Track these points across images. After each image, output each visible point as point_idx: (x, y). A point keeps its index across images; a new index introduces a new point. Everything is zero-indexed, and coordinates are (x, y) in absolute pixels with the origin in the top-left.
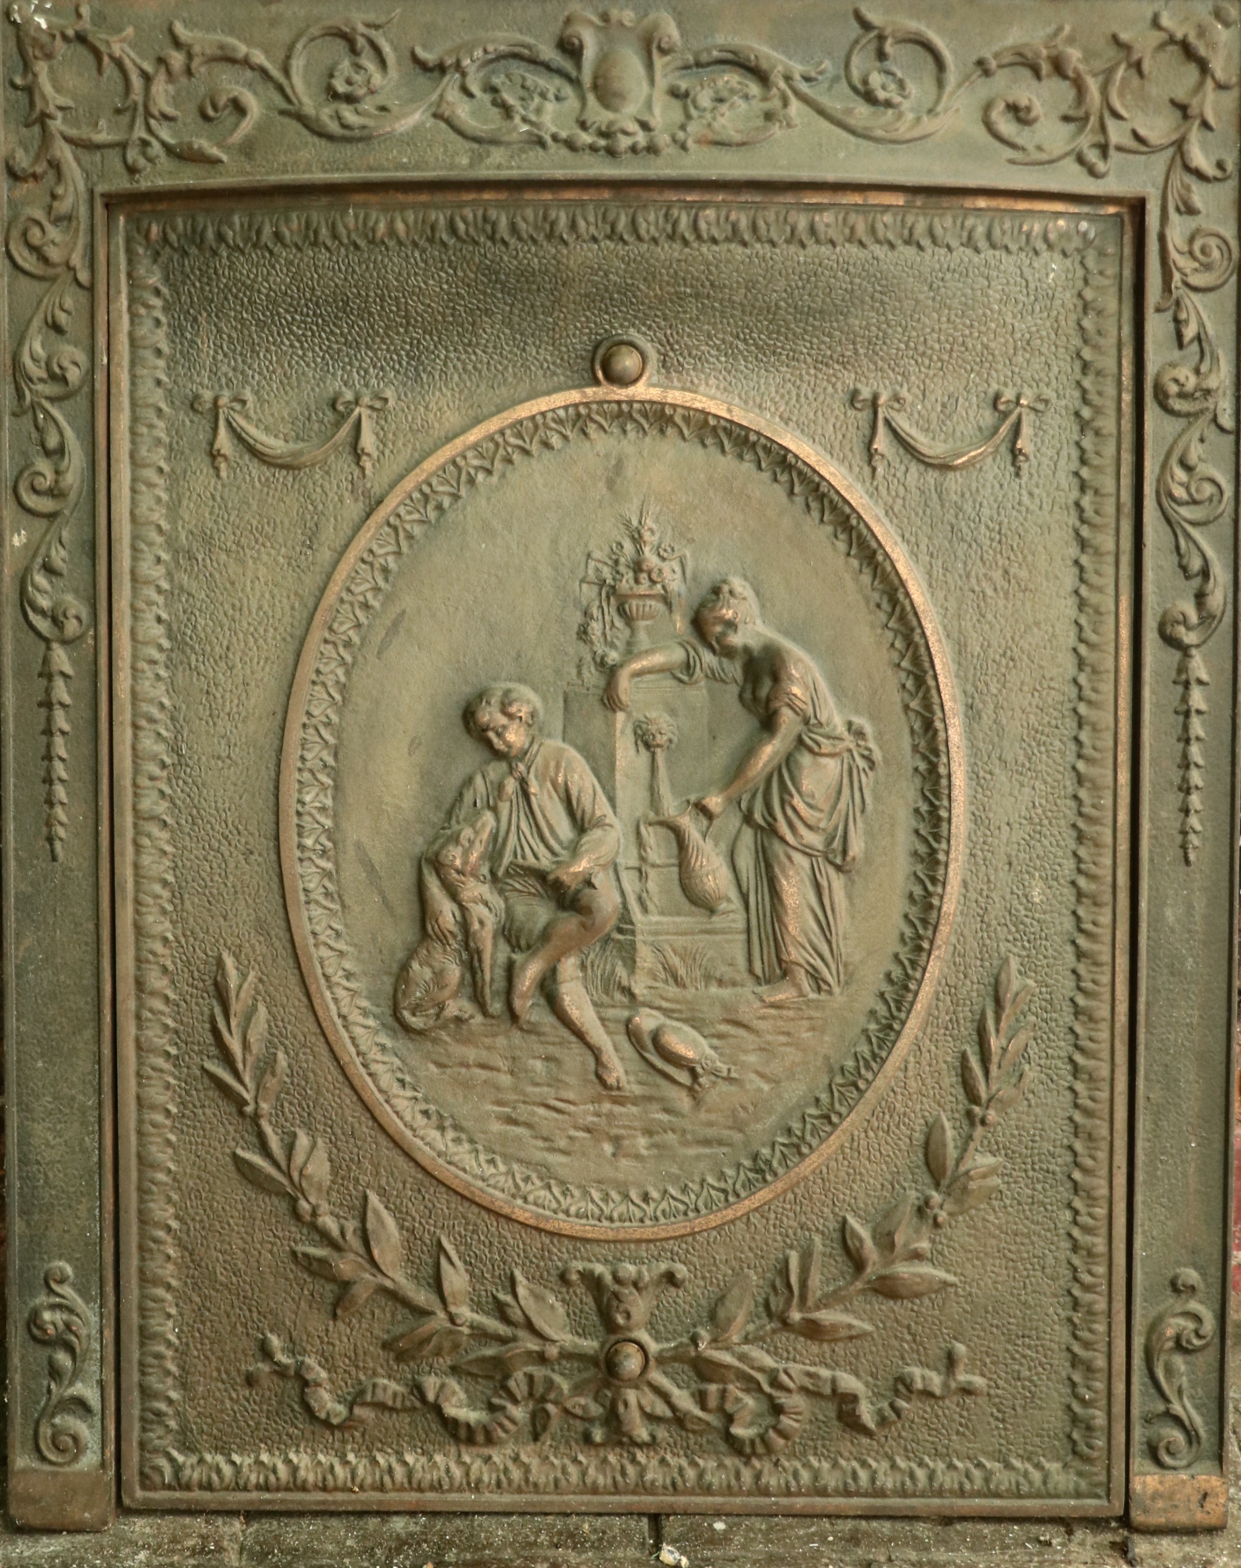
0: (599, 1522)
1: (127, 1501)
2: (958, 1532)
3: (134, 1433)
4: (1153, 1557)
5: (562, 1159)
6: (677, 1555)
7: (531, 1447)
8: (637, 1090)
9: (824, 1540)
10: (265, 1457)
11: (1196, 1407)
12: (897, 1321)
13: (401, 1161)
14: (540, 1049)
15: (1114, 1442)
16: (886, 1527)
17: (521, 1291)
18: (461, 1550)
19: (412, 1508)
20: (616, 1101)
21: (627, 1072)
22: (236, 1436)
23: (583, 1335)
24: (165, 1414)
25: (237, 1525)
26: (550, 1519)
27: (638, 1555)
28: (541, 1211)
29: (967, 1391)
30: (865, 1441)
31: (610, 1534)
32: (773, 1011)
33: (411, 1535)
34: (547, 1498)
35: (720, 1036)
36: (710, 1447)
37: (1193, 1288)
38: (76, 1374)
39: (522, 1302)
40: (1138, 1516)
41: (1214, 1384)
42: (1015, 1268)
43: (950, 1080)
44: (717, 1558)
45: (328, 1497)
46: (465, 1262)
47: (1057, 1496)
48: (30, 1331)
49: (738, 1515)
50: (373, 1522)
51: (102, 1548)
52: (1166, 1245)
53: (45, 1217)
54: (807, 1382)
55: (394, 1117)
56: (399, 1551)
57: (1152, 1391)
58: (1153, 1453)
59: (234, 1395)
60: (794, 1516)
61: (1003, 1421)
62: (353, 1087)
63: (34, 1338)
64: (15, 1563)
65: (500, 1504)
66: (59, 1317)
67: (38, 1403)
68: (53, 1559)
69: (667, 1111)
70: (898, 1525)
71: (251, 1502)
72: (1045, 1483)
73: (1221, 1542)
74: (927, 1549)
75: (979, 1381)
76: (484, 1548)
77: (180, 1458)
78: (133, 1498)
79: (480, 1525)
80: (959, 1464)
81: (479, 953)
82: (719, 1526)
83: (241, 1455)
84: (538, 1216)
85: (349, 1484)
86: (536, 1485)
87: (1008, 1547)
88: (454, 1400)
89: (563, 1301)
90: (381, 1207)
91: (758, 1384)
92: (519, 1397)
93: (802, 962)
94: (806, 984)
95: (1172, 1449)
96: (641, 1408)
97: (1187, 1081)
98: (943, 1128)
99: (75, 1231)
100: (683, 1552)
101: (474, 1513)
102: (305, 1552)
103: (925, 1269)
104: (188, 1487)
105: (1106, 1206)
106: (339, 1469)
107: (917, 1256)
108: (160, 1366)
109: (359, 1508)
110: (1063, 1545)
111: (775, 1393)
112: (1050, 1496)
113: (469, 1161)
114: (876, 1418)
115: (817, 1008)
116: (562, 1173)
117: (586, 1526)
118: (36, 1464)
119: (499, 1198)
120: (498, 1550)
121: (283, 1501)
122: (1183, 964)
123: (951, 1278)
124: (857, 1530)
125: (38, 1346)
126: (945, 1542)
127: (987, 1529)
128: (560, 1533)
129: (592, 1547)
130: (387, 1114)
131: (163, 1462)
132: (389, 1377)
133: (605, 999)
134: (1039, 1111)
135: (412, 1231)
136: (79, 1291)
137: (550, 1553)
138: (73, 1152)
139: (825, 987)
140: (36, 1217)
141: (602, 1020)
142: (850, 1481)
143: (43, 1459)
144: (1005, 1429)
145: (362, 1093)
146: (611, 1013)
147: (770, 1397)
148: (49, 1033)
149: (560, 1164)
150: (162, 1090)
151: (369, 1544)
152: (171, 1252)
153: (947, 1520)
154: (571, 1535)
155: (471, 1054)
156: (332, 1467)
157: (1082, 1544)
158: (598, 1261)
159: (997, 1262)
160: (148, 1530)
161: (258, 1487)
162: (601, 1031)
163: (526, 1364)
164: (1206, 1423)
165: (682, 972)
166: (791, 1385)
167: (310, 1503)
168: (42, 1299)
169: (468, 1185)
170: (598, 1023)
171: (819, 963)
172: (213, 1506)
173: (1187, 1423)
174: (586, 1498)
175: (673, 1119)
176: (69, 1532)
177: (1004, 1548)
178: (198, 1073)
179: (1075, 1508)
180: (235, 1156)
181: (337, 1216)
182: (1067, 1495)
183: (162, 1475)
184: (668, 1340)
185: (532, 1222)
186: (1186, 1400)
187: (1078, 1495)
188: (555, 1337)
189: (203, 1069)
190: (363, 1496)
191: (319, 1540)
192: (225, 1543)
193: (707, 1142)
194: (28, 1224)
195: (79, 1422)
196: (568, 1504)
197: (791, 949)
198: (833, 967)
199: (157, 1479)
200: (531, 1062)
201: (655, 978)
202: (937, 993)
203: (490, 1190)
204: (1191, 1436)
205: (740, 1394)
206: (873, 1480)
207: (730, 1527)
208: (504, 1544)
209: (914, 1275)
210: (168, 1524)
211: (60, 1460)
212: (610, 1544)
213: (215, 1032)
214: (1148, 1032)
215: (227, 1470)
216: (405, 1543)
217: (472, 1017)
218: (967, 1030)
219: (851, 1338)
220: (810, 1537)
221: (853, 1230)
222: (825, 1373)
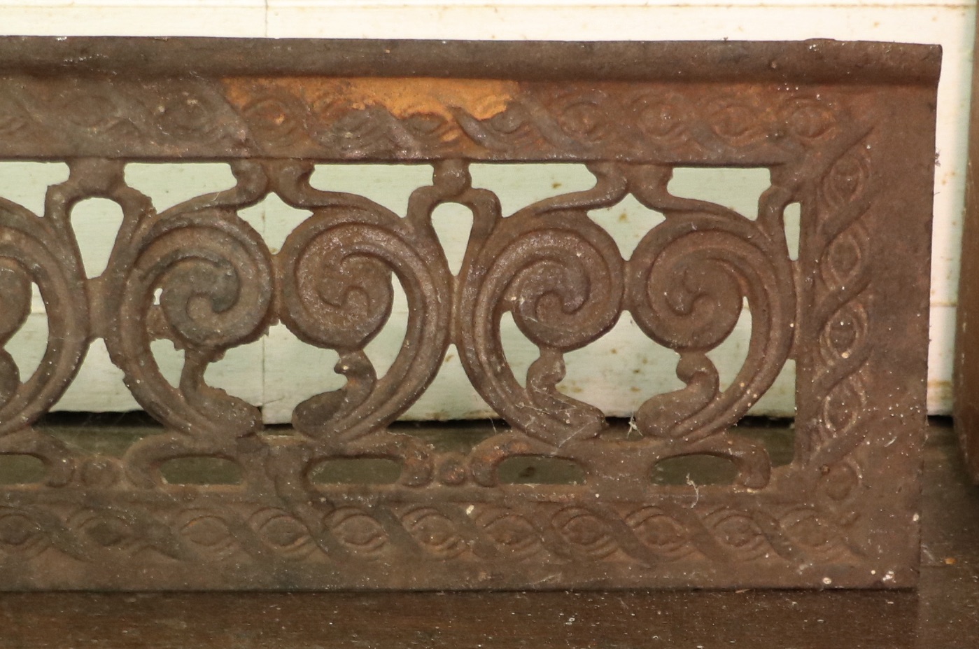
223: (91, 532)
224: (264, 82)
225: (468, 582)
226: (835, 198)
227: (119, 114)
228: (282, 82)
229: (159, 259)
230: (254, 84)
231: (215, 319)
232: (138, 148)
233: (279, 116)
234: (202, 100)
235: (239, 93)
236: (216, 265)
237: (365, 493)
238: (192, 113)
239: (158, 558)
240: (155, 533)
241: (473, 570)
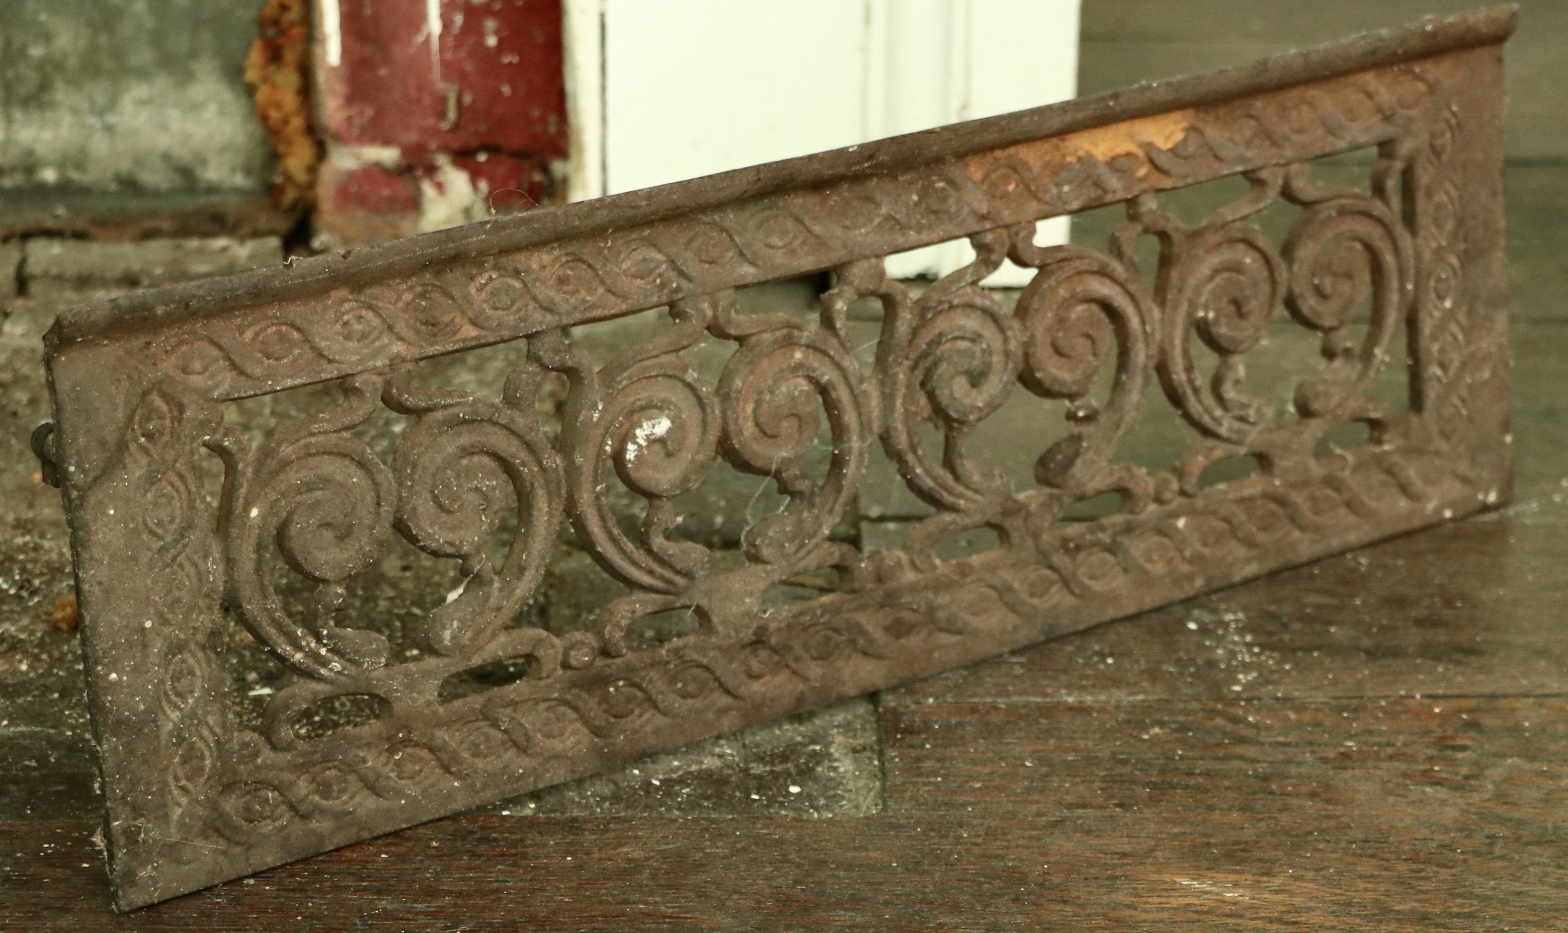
223: (887, 629)
224: (998, 153)
225: (1189, 590)
226: (1431, 163)
227: (884, 210)
228: (1012, 150)
229: (924, 347)
230: (990, 157)
231: (974, 392)
232: (900, 240)
233: (1010, 183)
234: (950, 182)
235: (975, 170)
236: (973, 340)
237: (1103, 529)
238: (943, 197)
239: (945, 639)
240: (941, 615)
241: (1190, 578)
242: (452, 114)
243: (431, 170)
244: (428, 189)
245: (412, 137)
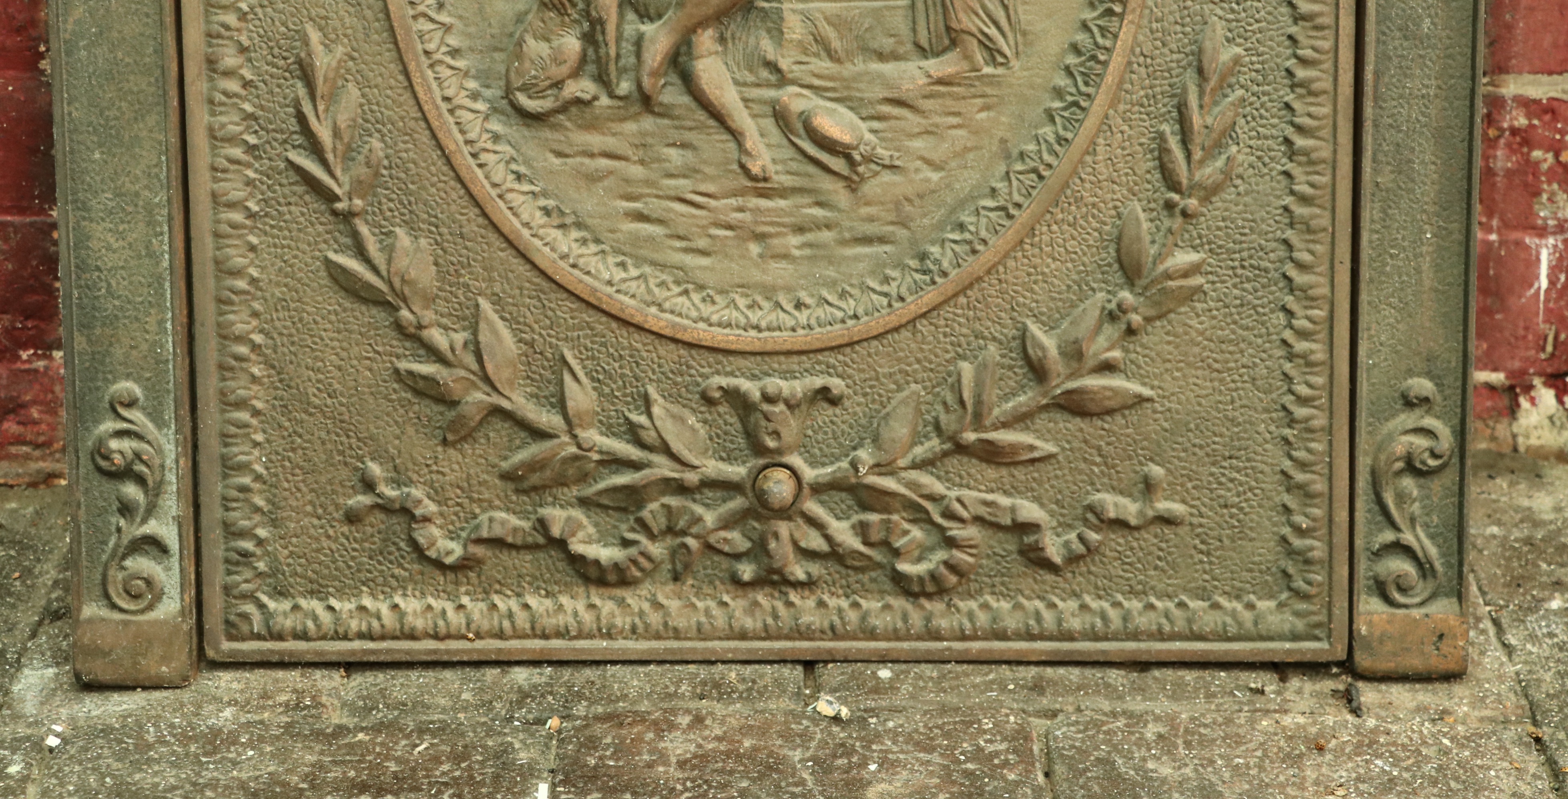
0: (748, 670)
1: (210, 653)
2: (1155, 678)
3: (216, 577)
4: (1381, 706)
5: (704, 261)
6: (836, 706)
7: (670, 587)
8: (787, 181)
9: (1003, 689)
10: (367, 602)
11: (1432, 537)
12: (1085, 441)
13: (516, 263)
14: (676, 135)
15: (1335, 577)
16: (1074, 673)
17: (656, 410)
18: (592, 702)
19: (537, 657)
20: (763, 194)
21: (774, 161)
22: (336, 578)
23: (728, 459)
24: (253, 555)
25: (337, 677)
26: (692, 668)
27: (793, 707)
28: (678, 319)
29: (1167, 520)
30: (1050, 577)
31: (761, 683)
32: (942, 89)
33: (535, 687)
34: (688, 644)
35: (879, 118)
36: (873, 586)
37: (1426, 400)
38: (151, 510)
39: (658, 423)
40: (1363, 660)
41: (1453, 511)
42: (1221, 381)
43: (1147, 164)
44: (883, 709)
45: (441, 646)
46: (593, 379)
47: (1271, 639)
48: (93, 460)
49: (905, 662)
50: (491, 673)
51: (182, 705)
52: (1397, 352)
53: (108, 331)
54: (983, 511)
55: (508, 213)
56: (520, 703)
57: (1380, 518)
58: (1381, 589)
59: (331, 532)
60: (970, 662)
61: (1208, 554)
62: (459, 179)
63: (100, 470)
64: (81, 723)
65: (636, 651)
66: (127, 445)
67: (105, 543)
68: (125, 717)
69: (819, 204)
70: (1088, 672)
71: (353, 652)
72: (1256, 623)
73: (1459, 689)
74: (1121, 698)
75: (1177, 508)
76: (618, 700)
77: (272, 605)
78: (217, 650)
79: (613, 676)
80: (1158, 604)
81: (601, 22)
82: (885, 673)
83: (340, 600)
84: (674, 325)
85: (463, 631)
86: (676, 630)
87: (1214, 695)
88: (581, 535)
89: (705, 422)
90: (495, 317)
91: (927, 512)
92: (656, 532)
93: (974, 30)
94: (979, 56)
95: (1404, 583)
96: (795, 543)
97: (1423, 162)
98: (1137, 219)
99: (144, 347)
100: (843, 701)
101: (606, 662)
102: (414, 707)
103: (1116, 382)
104: (280, 637)
105: (1327, 307)
106: (451, 613)
107: (1107, 367)
108: (246, 500)
109: (475, 657)
110: (1278, 693)
111: (945, 523)
112: (1262, 638)
113: (593, 263)
114: (1063, 551)
115: (991, 84)
116: (701, 277)
117: (733, 675)
118: (105, 613)
119: (629, 305)
120: (634, 703)
121: (389, 651)
122: (1418, 25)
123: (1147, 392)
124: (1041, 678)
125: (104, 480)
126: (1142, 690)
127: (1189, 676)
128: (704, 683)
129: (741, 697)
130: (500, 211)
131: (249, 608)
132: (508, 510)
133: (750, 78)
134: (1247, 199)
135: (531, 344)
136: (149, 415)
137: (693, 705)
138: (139, 257)
139: (1000, 60)
140: (98, 331)
141: (745, 100)
142: (1032, 622)
143: (114, 606)
144: (1211, 563)
145: (471, 187)
146: (755, 93)
147: (941, 529)
148: (107, 119)
149: (700, 268)
150: (240, 185)
151: (487, 697)
152: (256, 370)
153: (1142, 665)
154: (717, 685)
155: (595, 140)
156: (444, 612)
157: (1299, 692)
158: (743, 375)
159: (1199, 373)
160: (235, 685)
161: (361, 636)
162: (745, 113)
163: (663, 493)
164: (1443, 555)
165: (836, 44)
166: (965, 514)
167: (419, 652)
168: (109, 425)
169: (594, 290)
170: (741, 104)
171: (992, 31)
172: (309, 658)
173: (1420, 554)
174: (733, 644)
175: (829, 214)
176: (145, 688)
177: (1210, 696)
178: (282, 165)
179: (1289, 652)
180: (328, 262)
181: (446, 328)
182: (1281, 638)
183: (251, 624)
184: (824, 465)
185: (667, 332)
186: (1419, 529)
187: (1295, 637)
188: (696, 462)
189: (287, 160)
190: (479, 644)
191: (430, 693)
192: (324, 699)
193: (867, 240)
194: (89, 341)
195: (152, 564)
196: (713, 651)
197: (962, 15)
198: (1010, 35)
199: (245, 628)
200: (666, 150)
201: (805, 51)
202: (1130, 63)
203: (621, 297)
204: (1425, 568)
205: (906, 526)
206: (1059, 622)
207: (896, 676)
208: (641, 695)
209: (1105, 388)
210: (258, 678)
211: (132, 607)
212: (761, 694)
213: (301, 118)
214: (1377, 106)
215: (326, 618)
216: (527, 696)
217: (595, 98)
218: (1167, 105)
219: (1033, 461)
220: (988, 686)
221: (1033, 337)
222: (1004, 501)
242: (1549, 348)
243: (1529, 388)
244: (1524, 402)
245: (1517, 364)
